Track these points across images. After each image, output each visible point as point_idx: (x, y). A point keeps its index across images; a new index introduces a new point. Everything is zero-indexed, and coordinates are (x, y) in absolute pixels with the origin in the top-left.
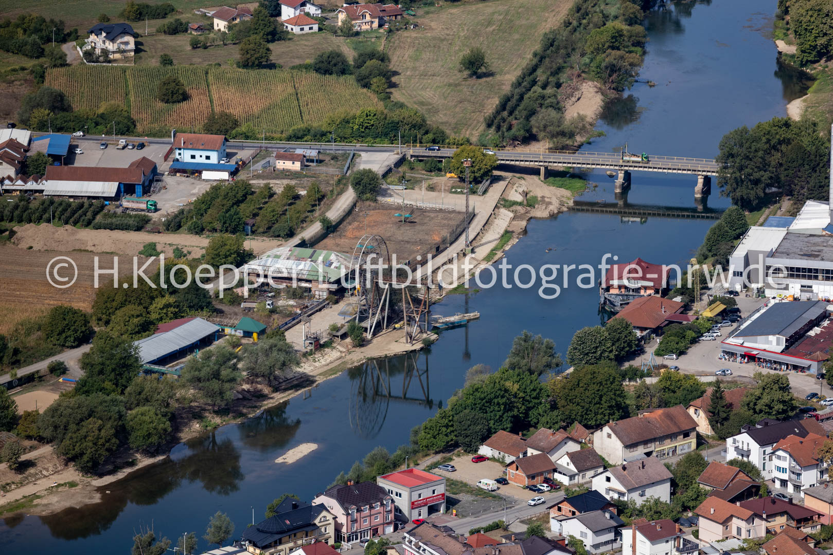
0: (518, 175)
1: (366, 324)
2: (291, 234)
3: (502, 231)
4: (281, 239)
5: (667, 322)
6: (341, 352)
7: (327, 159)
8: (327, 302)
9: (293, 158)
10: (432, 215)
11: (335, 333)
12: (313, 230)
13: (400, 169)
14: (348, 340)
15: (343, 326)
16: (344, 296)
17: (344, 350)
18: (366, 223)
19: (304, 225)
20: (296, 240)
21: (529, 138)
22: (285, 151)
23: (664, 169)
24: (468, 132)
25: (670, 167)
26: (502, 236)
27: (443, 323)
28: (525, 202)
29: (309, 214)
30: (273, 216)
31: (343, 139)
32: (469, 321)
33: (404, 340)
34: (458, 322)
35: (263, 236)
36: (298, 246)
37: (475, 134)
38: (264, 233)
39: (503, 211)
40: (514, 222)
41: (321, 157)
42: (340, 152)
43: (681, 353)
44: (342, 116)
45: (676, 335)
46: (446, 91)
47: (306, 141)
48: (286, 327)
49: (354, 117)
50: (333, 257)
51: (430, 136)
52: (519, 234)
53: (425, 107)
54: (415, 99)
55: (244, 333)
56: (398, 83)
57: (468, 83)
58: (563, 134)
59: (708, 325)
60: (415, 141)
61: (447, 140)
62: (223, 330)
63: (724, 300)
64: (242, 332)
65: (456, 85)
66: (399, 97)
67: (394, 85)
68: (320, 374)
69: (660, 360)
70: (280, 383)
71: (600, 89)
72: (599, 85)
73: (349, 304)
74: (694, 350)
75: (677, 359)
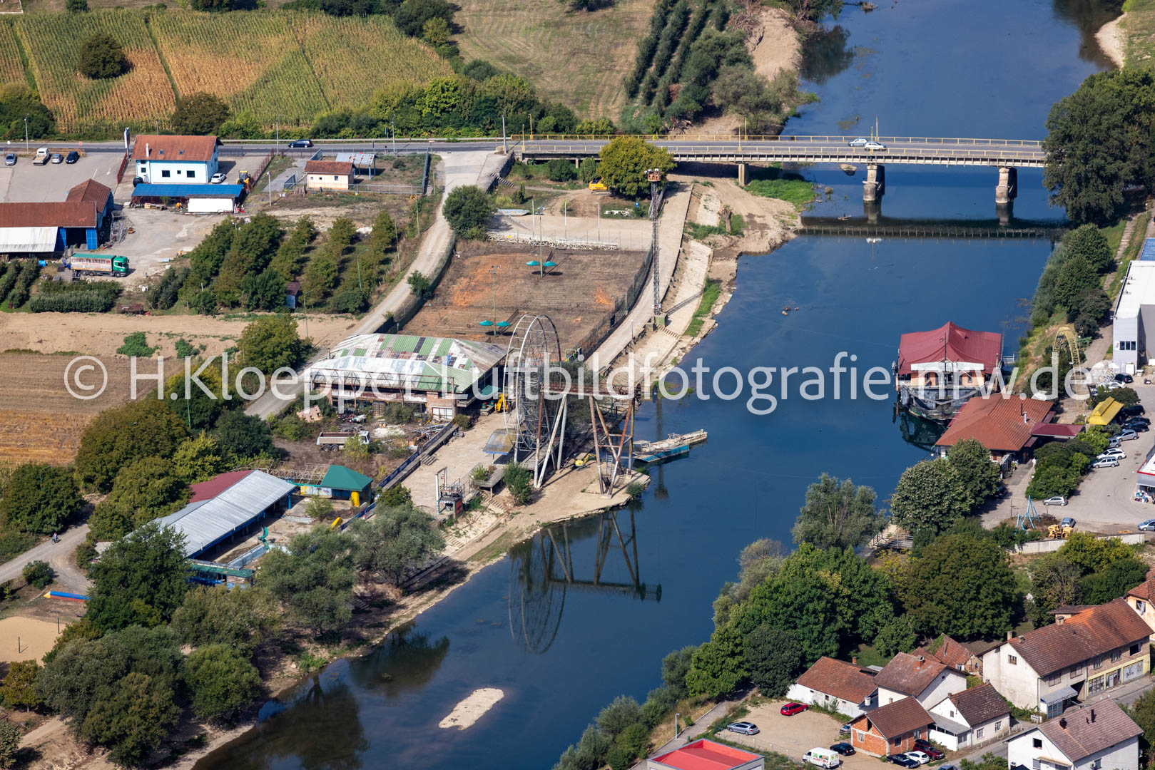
0: (702, 179)
1: (531, 463)
2: (365, 308)
3: (702, 282)
4: (349, 315)
5: (1035, 439)
6: (497, 515)
7: (387, 167)
8: (455, 427)
9: (335, 170)
10: (585, 259)
11: (482, 483)
12: (397, 297)
13: (510, 179)
14: (505, 493)
15: (492, 469)
16: (478, 414)
17: (502, 512)
18: (480, 277)
19: (382, 288)
20: (377, 317)
21: (706, 112)
22: (316, 158)
23: (943, 159)
24: (600, 107)
25: (952, 155)
26: (705, 290)
27: (650, 453)
28: (728, 228)
29: (383, 267)
30: (328, 275)
31: (406, 130)
32: (691, 445)
33: (596, 487)
34: (675, 451)
35: (319, 312)
36: (383, 329)
37: (612, 108)
38: (317, 305)
39: (694, 244)
40: (716, 264)
41: (379, 165)
42: (406, 153)
43: (1072, 493)
44: (402, 93)
45: (1059, 463)
46: (544, 35)
47: (344, 137)
48: (399, 476)
49: (421, 94)
50: (454, 349)
51: (550, 120)
52: (730, 284)
53: (518, 66)
54: (497, 53)
55: (334, 491)
56: (461, 25)
57: (575, 20)
58: (766, 106)
59: (1102, 440)
60: (527, 129)
61: (579, 126)
62: (298, 489)
63: (1118, 395)
64: (330, 490)
65: (558, 25)
66: (470, 50)
67: (457, 30)
68: (472, 558)
69: (1040, 508)
70: (410, 579)
71: (791, 20)
72: (788, 14)
73: (499, 432)
74: (1089, 486)
75: (1066, 504)
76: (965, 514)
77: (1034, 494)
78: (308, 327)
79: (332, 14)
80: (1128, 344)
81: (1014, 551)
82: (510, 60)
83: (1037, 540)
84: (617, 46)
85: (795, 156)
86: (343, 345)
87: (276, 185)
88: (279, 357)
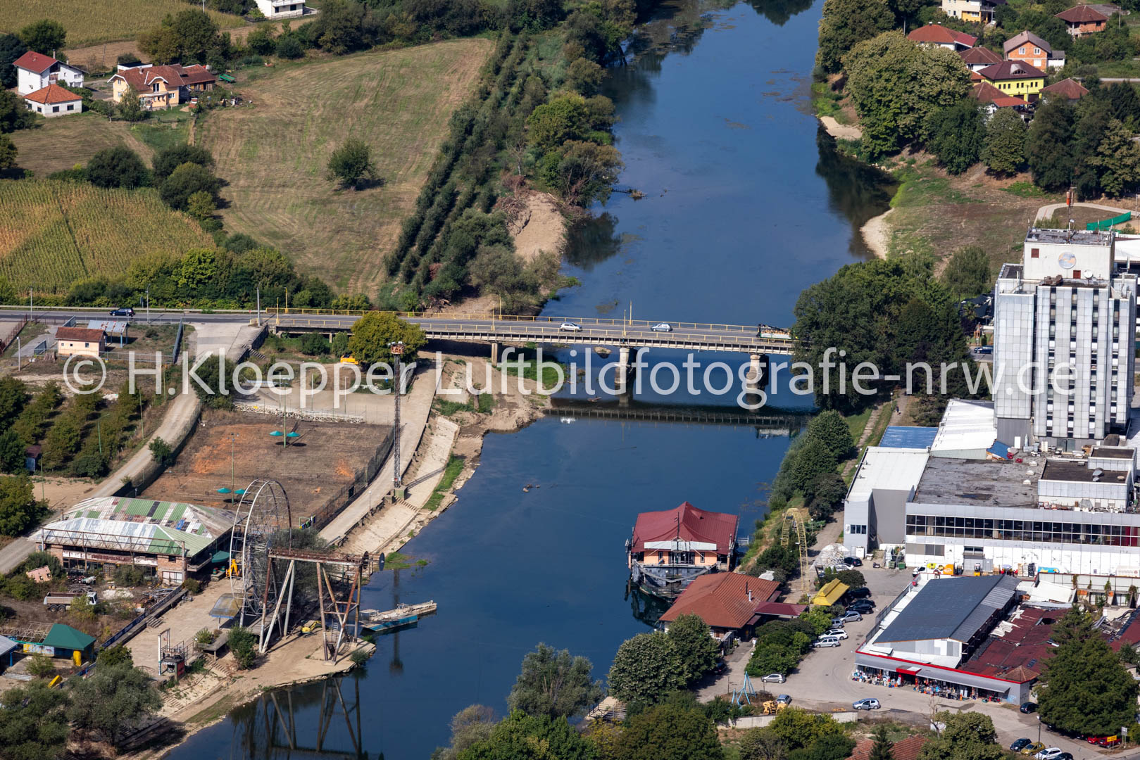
0: (454, 357)
1: (257, 628)
2: (104, 472)
3: (446, 457)
4: (88, 479)
5: (758, 617)
6: (219, 679)
7: (140, 336)
8: (184, 591)
9: (86, 337)
10: (330, 431)
11: (206, 646)
12: (139, 462)
13: (262, 352)
14: (229, 657)
15: (218, 633)
16: (209, 579)
17: (224, 675)
18: (223, 446)
19: (123, 454)
20: (115, 482)
21: (463, 292)
22: (69, 325)
23: (694, 344)
24: (359, 284)
25: (704, 340)
26: (448, 465)
27: (378, 622)
28: (476, 405)
29: (126, 433)
30: (70, 440)
31: (161, 300)
32: (420, 616)
33: (320, 654)
34: (403, 621)
35: (59, 475)
36: (120, 493)
37: (371, 285)
38: (57, 468)
39: (441, 420)
40: (462, 440)
41: (131, 334)
42: (159, 323)
43: (790, 671)
44: (159, 263)
45: (778, 640)
46: (310, 212)
47: (99, 305)
48: (124, 637)
49: (178, 265)
50: (188, 514)
51: (306, 294)
52: (474, 460)
53: (281, 242)
54: (261, 228)
55: (57, 650)
56: (228, 200)
57: (343, 198)
58: (522, 287)
59: (825, 620)
60: (282, 303)
61: (334, 302)
62: (21, 647)
63: (845, 577)
64: (52, 648)
65: (325, 203)
66: (233, 223)
67: (223, 204)
68: (191, 720)
69: (757, 685)
70: (127, 738)
71: (558, 205)
72: (555, 199)
73: (226, 596)
74: (809, 665)
75: (784, 681)
76: (681, 688)
77: (753, 672)
78: (44, 490)
79: (99, 185)
80: (859, 527)
81: (727, 725)
82: (274, 235)
83: (751, 715)
84: (381, 225)
85: (548, 337)
86: (77, 508)
87: (27, 351)
88: (12, 518)
